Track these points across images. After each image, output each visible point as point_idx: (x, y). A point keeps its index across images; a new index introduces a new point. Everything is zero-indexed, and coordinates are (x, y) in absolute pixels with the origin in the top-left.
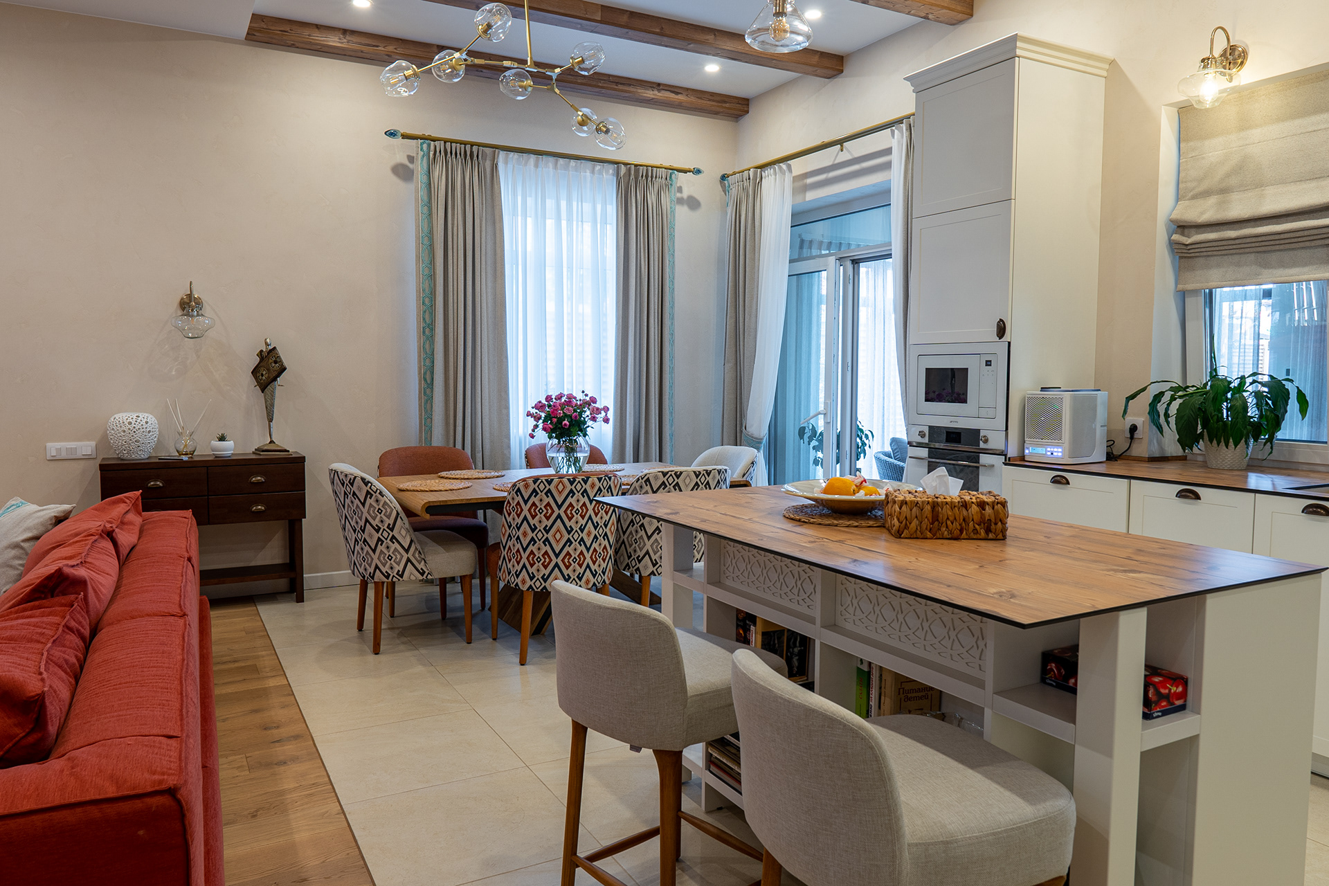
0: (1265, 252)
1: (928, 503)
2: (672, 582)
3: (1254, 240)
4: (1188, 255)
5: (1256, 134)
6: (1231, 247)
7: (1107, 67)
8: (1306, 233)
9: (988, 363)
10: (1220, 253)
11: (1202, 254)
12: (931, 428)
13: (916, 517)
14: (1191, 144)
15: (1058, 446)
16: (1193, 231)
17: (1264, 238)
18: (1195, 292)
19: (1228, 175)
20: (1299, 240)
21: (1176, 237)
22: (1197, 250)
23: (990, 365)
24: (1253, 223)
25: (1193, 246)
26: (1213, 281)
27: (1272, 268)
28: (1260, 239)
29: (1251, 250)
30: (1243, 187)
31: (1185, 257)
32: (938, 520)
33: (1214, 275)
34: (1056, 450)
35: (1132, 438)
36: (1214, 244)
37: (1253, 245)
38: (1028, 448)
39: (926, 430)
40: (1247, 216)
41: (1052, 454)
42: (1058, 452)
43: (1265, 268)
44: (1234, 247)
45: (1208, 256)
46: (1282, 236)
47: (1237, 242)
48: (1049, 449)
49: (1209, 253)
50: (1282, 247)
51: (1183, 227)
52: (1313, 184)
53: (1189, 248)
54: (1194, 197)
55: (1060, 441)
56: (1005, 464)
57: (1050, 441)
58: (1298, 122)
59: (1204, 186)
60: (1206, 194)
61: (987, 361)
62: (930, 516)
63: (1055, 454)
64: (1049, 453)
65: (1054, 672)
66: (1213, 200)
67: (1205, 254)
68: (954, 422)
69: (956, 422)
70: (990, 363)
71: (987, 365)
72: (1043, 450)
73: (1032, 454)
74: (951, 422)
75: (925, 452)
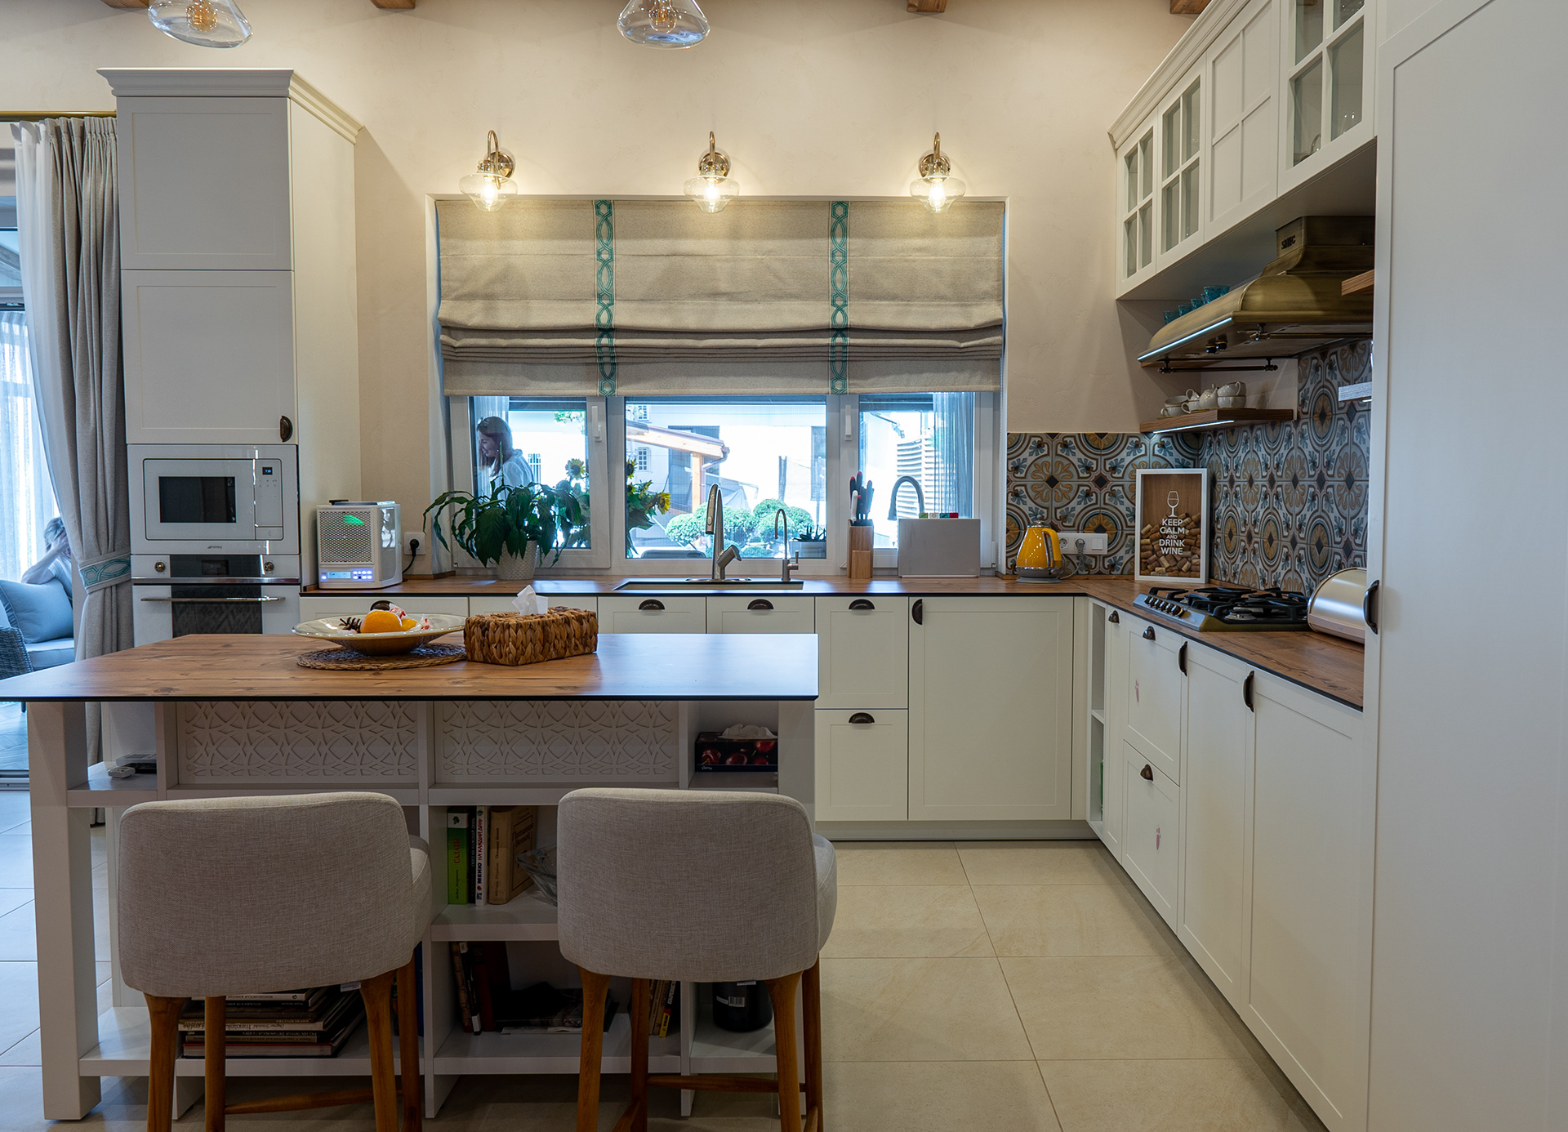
0: (531, 364)
1: (539, 623)
2: (65, 808)
3: (523, 350)
4: (455, 358)
5: (518, 246)
6: (500, 355)
7: (356, 132)
8: (571, 350)
9: (267, 471)
10: (488, 360)
11: (470, 359)
12: (174, 558)
13: (531, 641)
14: (452, 241)
15: (367, 569)
16: (460, 333)
17: (532, 350)
18: (460, 398)
19: (492, 282)
20: (564, 356)
21: (443, 337)
22: (465, 355)
23: (271, 474)
24: (521, 334)
25: (462, 350)
26: (481, 388)
27: (538, 380)
28: (529, 351)
29: (520, 360)
30: (509, 297)
31: (451, 360)
32: (548, 641)
33: (482, 382)
34: (364, 572)
35: (414, 555)
36: (484, 350)
37: (522, 356)
38: (325, 574)
39: (167, 561)
40: (517, 327)
41: (360, 578)
42: (367, 575)
43: (532, 379)
44: (504, 355)
45: (475, 362)
46: (550, 351)
47: (507, 350)
48: (355, 573)
49: (477, 359)
50: (548, 361)
51: (447, 327)
52: (574, 305)
53: (457, 351)
54: (458, 298)
55: (369, 562)
56: (302, 595)
57: (356, 562)
58: (556, 242)
59: (466, 289)
60: (471, 297)
61: (264, 468)
62: (542, 638)
63: (364, 577)
64: (356, 578)
65: (710, 757)
66: (478, 305)
67: (473, 359)
68: (214, 547)
69: (218, 547)
70: (269, 471)
71: (264, 473)
72: (348, 575)
73: (329, 581)
74: (210, 547)
75: (165, 592)
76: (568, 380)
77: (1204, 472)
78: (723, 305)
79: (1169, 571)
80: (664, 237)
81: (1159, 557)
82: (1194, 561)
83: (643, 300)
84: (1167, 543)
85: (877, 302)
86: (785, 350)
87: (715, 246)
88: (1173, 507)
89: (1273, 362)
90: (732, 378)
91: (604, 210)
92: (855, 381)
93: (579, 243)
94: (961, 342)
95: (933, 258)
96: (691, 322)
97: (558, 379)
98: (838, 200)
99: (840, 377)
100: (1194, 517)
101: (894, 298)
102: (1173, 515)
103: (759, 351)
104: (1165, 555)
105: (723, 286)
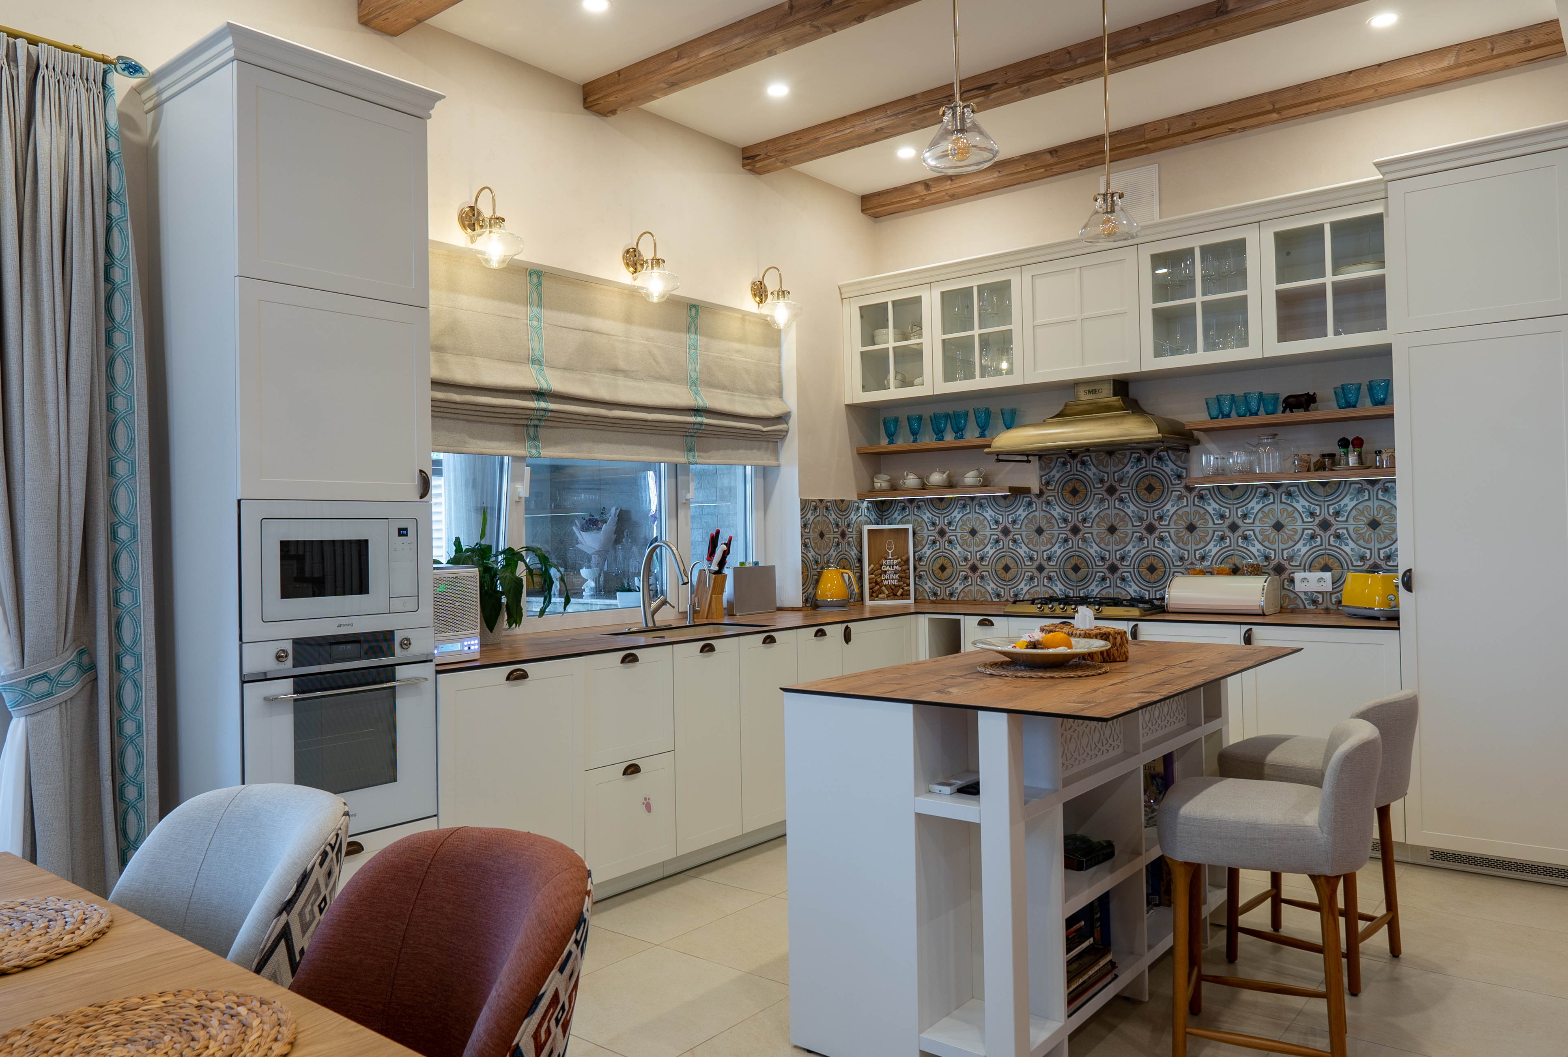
0: (471, 421)
8: (514, 411)
9: (403, 532)
12: (297, 642)
15: (475, 638)
23: (406, 535)
29: (464, 417)
34: (472, 642)
38: (437, 648)
39: (288, 646)
41: (469, 648)
42: (475, 645)
46: (497, 410)
48: (465, 643)
50: (491, 420)
56: (437, 672)
57: (465, 632)
61: (400, 530)
63: (472, 648)
64: (466, 648)
68: (344, 625)
69: (349, 625)
70: (405, 532)
71: (400, 535)
72: (457, 646)
73: (442, 654)
74: (340, 626)
75: (285, 688)
76: (500, 440)
77: (910, 527)
78: (621, 380)
79: (888, 597)
80: (580, 312)
81: (881, 587)
82: (906, 588)
83: (565, 369)
84: (887, 576)
85: (715, 390)
86: (664, 424)
87: (613, 326)
88: (890, 552)
89: (1030, 458)
90: (623, 446)
91: (535, 279)
92: (701, 454)
93: (514, 307)
94: (764, 427)
95: (744, 359)
96: (604, 394)
97: (491, 439)
98: (694, 303)
99: (690, 450)
100: (904, 558)
101: (724, 388)
102: (890, 557)
103: (648, 423)
104: (885, 586)
105: (622, 365)
